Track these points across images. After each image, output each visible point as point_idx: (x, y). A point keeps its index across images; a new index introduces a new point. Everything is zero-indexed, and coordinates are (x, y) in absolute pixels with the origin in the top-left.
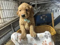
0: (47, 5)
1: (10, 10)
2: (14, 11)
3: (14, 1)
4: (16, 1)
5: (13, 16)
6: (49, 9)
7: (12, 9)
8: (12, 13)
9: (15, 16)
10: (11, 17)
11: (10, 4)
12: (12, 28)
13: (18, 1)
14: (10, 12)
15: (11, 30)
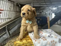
0: (42, 8)
1: (5, 10)
2: (9, 12)
3: (9, 2)
4: (12, 2)
5: (8, 17)
6: (43, 12)
7: (7, 10)
8: (6, 14)
9: (10, 17)
10: (5, 19)
11: (5, 5)
12: (7, 30)
13: (14, 2)
14: (4, 13)
15: (6, 33)
